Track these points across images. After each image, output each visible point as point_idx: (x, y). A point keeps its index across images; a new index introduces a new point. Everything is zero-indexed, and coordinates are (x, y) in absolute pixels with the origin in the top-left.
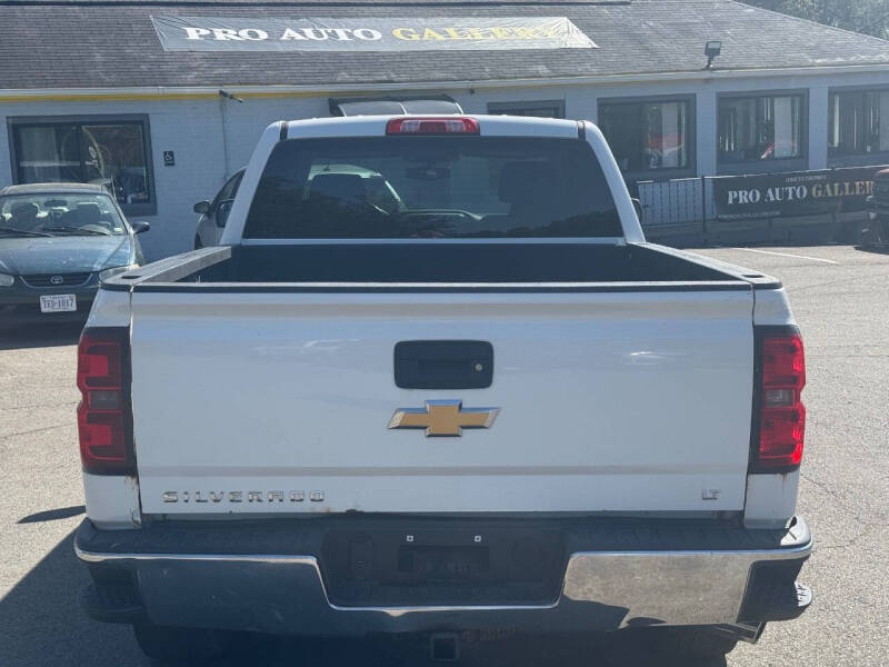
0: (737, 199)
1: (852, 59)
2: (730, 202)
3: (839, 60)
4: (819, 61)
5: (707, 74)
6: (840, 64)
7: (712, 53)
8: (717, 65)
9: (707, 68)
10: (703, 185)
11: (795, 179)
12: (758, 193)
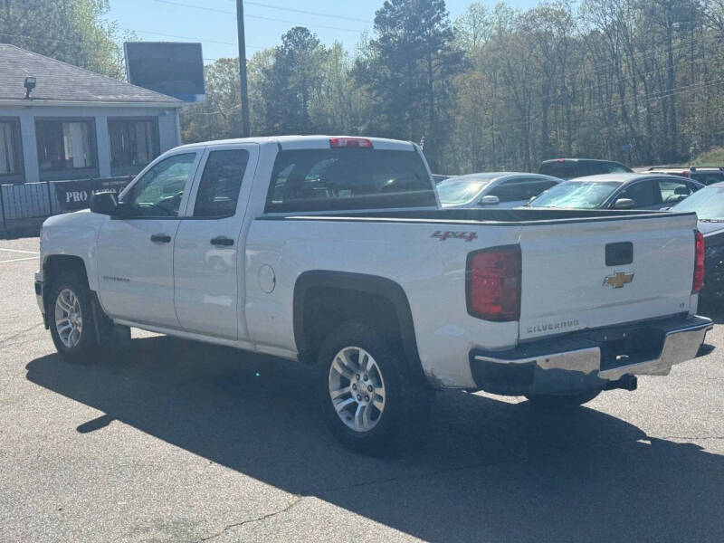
0: (72, 199)
1: (120, 97)
2: (68, 201)
3: (112, 97)
4: (100, 97)
5: (28, 103)
6: (111, 101)
7: (30, 86)
8: (34, 96)
9: (27, 98)
10: (49, 187)
11: (107, 184)
12: (85, 193)
